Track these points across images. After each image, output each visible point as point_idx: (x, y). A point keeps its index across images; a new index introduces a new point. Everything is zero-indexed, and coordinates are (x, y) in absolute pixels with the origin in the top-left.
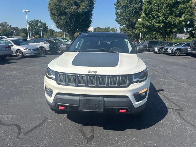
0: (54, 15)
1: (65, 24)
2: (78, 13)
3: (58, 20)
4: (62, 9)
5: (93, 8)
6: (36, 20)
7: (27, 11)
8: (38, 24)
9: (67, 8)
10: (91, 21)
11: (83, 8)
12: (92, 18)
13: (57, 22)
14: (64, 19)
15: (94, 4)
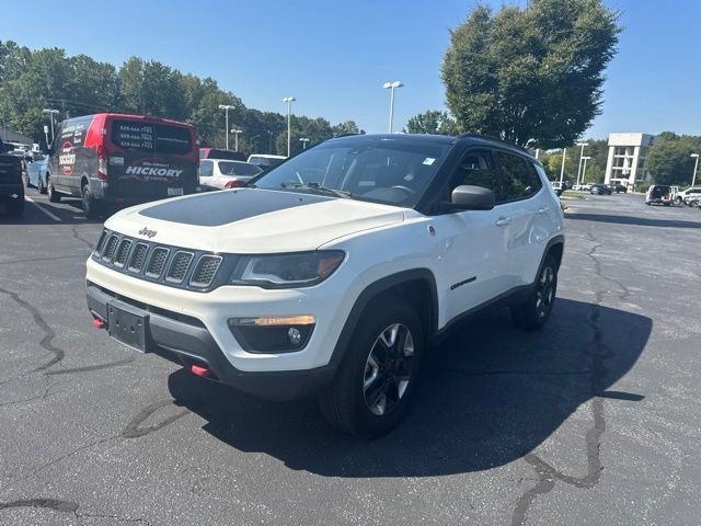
0: (455, 92)
1: (485, 122)
2: (535, 80)
3: (465, 109)
4: (483, 71)
5: (606, 59)
6: (432, 111)
7: (397, 84)
8: (437, 125)
9: (500, 67)
10: (594, 107)
11: (561, 60)
12: (601, 95)
13: (460, 115)
14: (486, 103)
15: (615, 40)
